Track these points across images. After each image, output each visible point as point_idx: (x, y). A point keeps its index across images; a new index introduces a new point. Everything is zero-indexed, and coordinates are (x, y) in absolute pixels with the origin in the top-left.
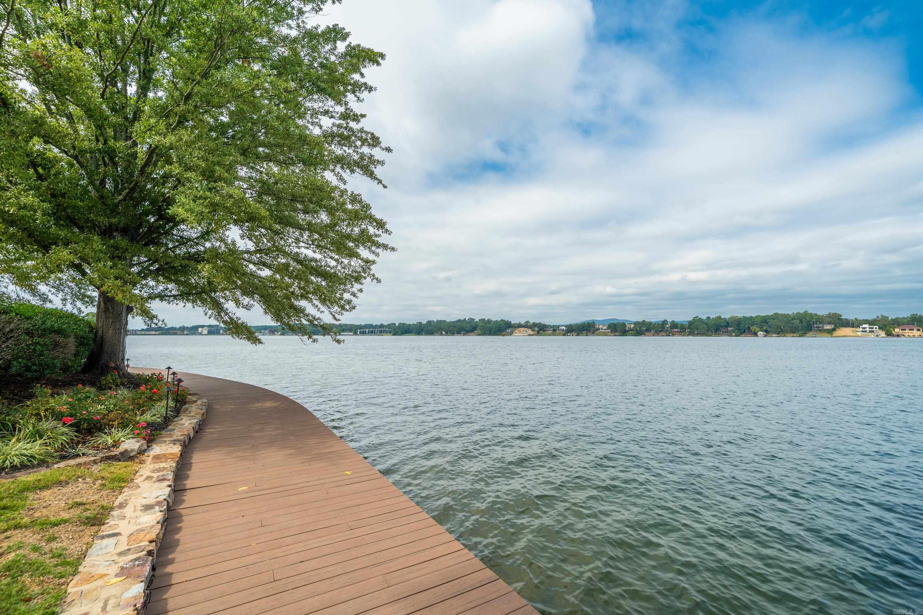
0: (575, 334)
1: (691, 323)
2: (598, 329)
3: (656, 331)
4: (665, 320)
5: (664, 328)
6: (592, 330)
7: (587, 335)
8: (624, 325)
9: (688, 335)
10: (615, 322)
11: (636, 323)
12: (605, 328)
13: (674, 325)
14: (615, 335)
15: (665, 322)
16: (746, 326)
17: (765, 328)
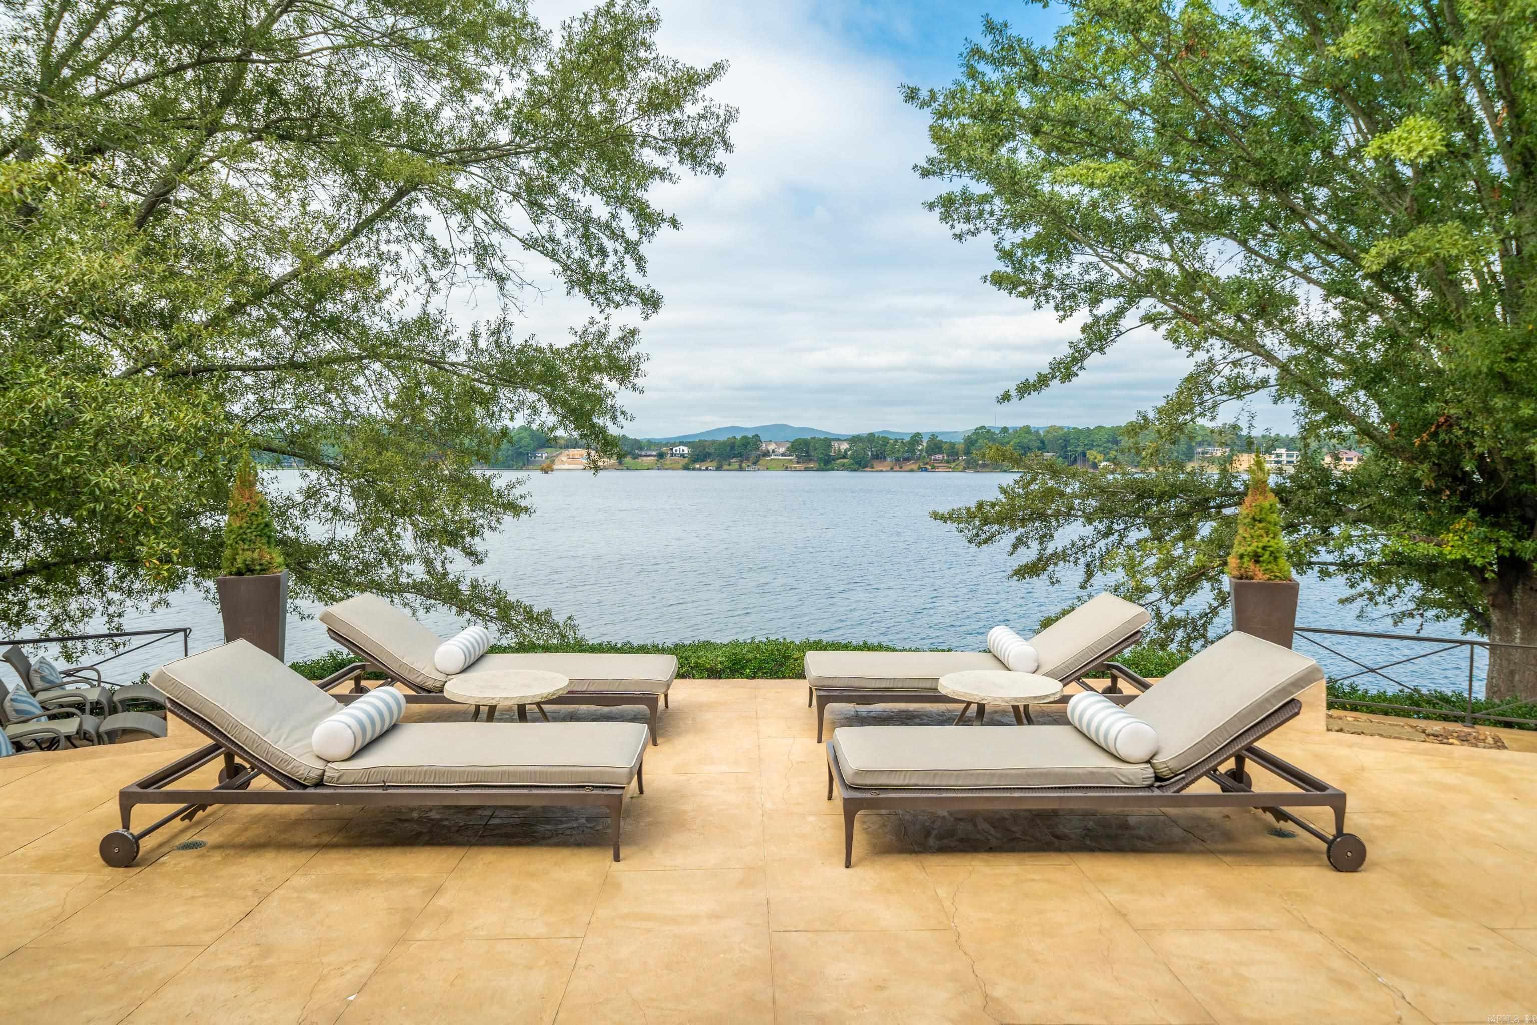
0: (713, 465)
1: (971, 442)
2: (766, 454)
3: (897, 460)
4: (918, 435)
5: (912, 451)
6: (754, 454)
7: (741, 469)
8: (827, 442)
9: (964, 470)
10: (808, 437)
11: (854, 440)
12: (781, 451)
13: (935, 446)
14: (807, 469)
15: (916, 438)
16: (1079, 450)
17: (1112, 454)
